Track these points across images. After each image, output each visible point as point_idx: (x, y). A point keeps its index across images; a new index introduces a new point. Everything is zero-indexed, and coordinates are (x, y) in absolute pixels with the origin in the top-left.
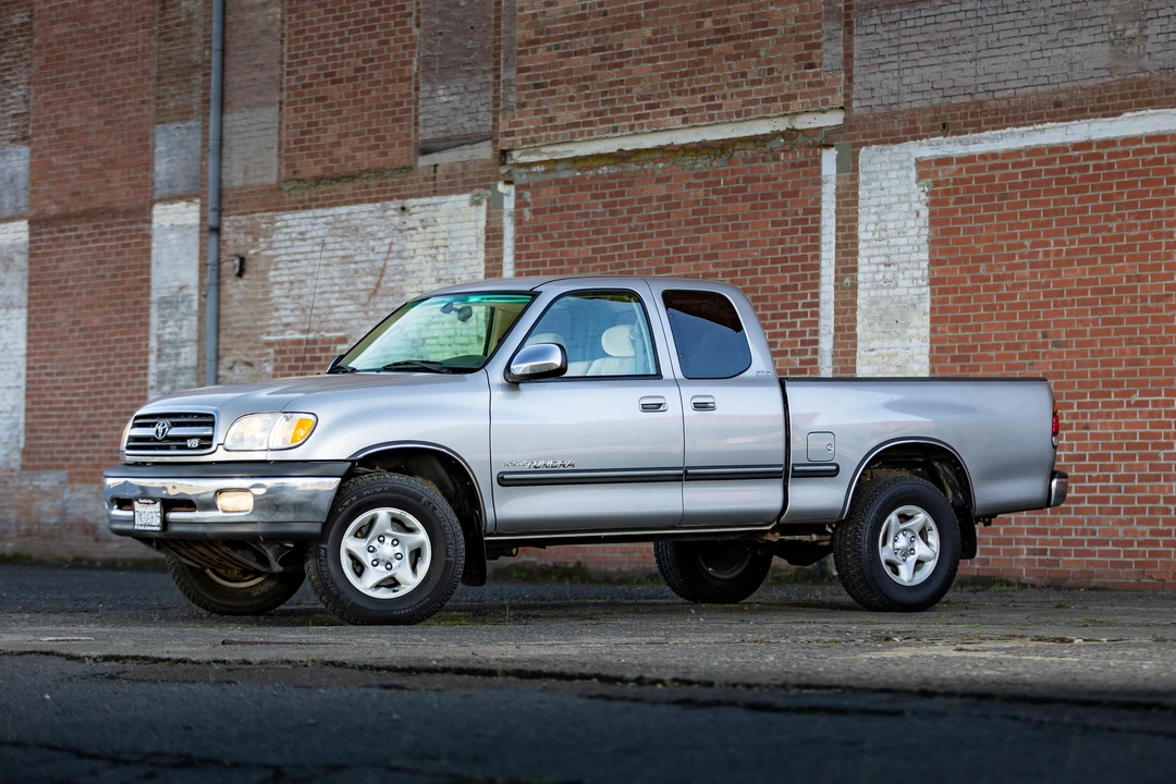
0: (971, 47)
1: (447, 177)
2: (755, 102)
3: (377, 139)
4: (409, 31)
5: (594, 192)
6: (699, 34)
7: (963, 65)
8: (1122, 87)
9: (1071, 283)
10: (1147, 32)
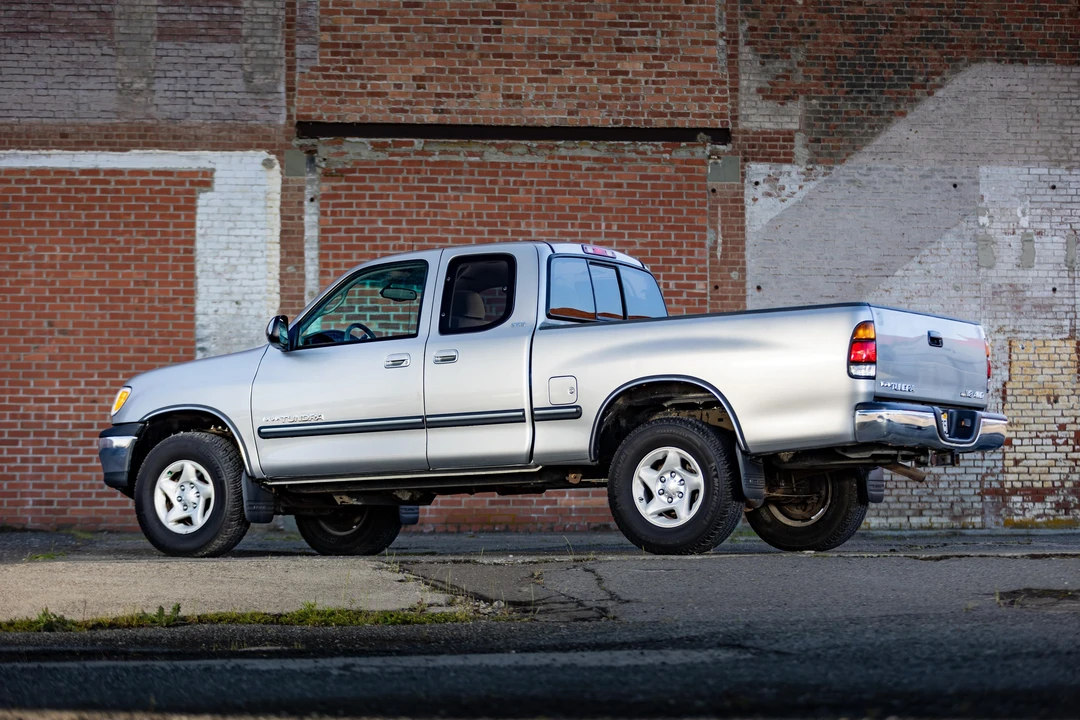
8: (130, 129)
9: (79, 283)
10: (154, 87)
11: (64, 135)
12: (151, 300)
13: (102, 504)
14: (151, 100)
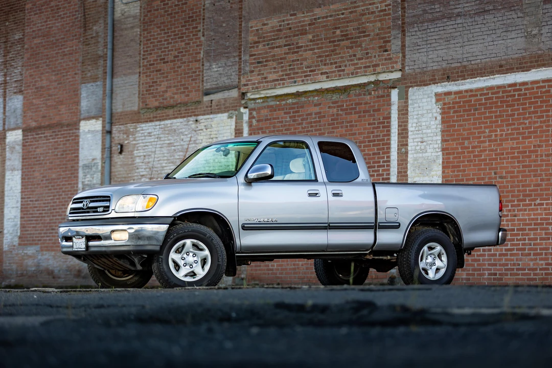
0: (461, 40)
1: (217, 106)
2: (360, 68)
3: (184, 89)
4: (199, 38)
5: (286, 111)
6: (334, 37)
7: (457, 49)
8: (531, 58)
9: (508, 149)
10: (542, 32)
11: (501, 66)
12: (541, 156)
13: (518, 275)
14: (541, 40)
